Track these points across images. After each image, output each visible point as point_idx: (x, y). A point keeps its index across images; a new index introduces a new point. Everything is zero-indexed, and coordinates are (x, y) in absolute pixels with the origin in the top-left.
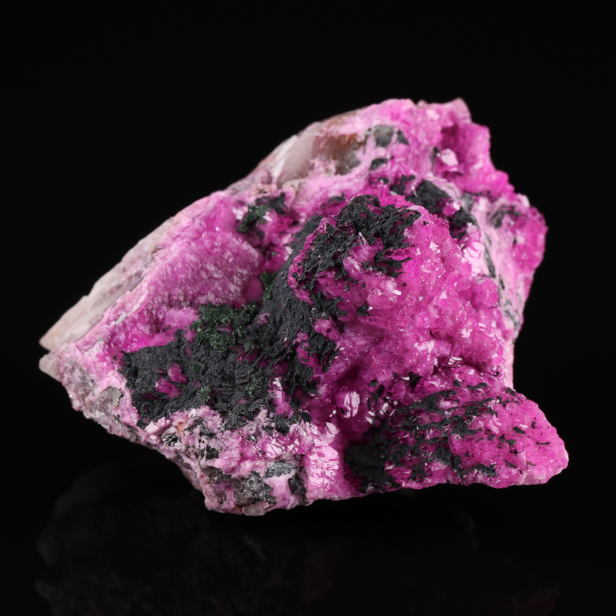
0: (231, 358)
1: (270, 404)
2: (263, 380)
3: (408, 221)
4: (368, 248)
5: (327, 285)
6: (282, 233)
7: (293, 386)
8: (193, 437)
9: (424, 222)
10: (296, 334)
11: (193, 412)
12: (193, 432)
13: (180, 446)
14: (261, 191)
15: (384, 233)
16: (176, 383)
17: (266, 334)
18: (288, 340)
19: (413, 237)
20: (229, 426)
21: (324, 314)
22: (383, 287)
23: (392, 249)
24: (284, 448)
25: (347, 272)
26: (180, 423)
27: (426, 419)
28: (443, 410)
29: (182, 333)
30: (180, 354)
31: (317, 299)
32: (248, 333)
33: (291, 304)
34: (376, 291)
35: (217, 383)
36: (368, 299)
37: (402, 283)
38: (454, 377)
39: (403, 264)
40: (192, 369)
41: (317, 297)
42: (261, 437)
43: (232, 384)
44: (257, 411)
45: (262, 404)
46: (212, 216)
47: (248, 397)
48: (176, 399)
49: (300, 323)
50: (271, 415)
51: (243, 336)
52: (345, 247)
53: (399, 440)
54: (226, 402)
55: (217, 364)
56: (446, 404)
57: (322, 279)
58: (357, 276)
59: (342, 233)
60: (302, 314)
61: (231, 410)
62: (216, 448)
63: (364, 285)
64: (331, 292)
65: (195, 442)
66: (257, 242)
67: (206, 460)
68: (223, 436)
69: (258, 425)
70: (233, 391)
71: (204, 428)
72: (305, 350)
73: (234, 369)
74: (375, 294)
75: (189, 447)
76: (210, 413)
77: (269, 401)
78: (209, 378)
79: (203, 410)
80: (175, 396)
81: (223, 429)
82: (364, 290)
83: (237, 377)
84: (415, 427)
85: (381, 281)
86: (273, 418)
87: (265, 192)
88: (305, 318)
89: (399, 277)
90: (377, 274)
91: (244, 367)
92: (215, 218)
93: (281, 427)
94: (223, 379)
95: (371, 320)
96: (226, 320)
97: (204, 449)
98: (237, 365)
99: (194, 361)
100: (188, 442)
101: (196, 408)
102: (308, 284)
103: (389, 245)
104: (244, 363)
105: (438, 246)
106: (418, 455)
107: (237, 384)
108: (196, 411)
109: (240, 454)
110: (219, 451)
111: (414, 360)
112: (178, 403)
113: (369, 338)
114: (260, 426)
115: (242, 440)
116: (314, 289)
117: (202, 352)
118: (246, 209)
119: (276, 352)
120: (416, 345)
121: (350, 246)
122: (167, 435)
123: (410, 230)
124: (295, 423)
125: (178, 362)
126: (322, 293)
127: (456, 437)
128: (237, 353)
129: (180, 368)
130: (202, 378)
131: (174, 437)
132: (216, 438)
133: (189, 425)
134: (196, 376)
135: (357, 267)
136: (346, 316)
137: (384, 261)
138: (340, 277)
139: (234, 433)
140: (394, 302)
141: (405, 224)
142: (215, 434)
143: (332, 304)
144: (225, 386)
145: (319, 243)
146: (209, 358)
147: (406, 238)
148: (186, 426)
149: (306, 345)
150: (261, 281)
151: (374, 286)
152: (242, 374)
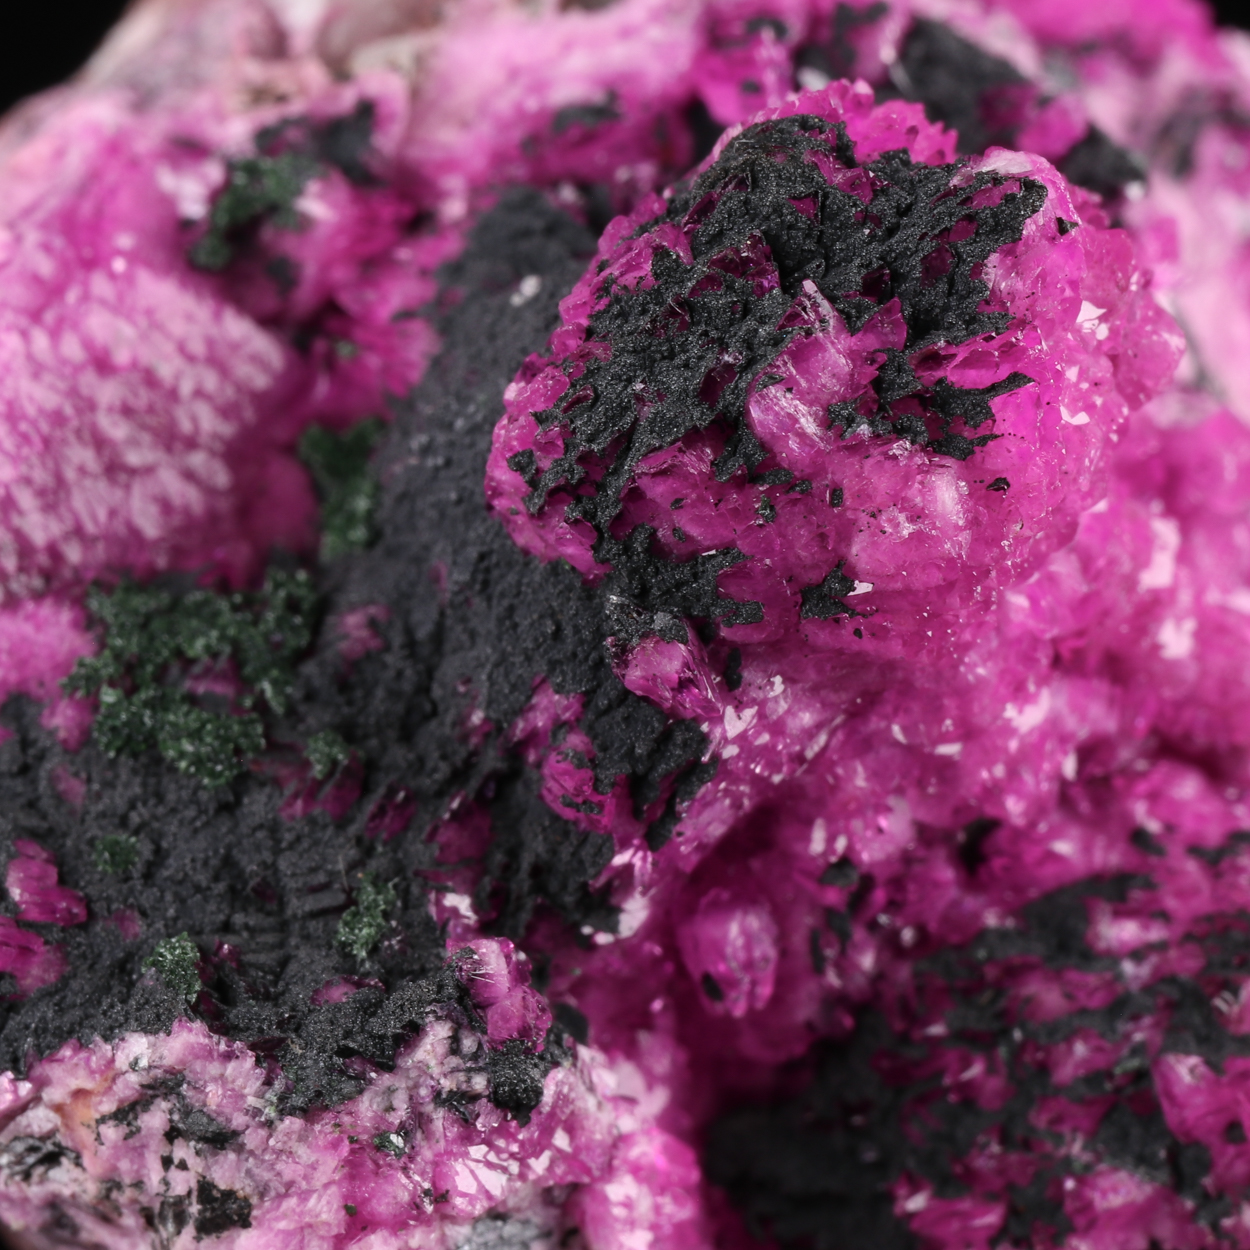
0: (257, 805)
1: (460, 1000)
2: (404, 893)
3: (997, 224)
4: (845, 342)
5: (678, 503)
6: (373, 265)
7: (519, 908)
8: (135, 1149)
9: (1060, 221)
10: (529, 698)
11: (137, 1047)
12: (139, 1130)
13: (75, 1180)
14: (260, 95)
15: (897, 277)
16: (44, 927)
17: (380, 693)
18: (486, 720)
19: (1019, 285)
20: (298, 1100)
21: (661, 620)
22: (918, 500)
23: (942, 343)
24: (514, 1167)
25: (763, 446)
26: (79, 1094)
27: (1048, 996)
28: (1113, 956)
29: (31, 711)
30: (38, 798)
31: (630, 558)
32: (310, 696)
33: (488, 570)
34: (890, 521)
35: (213, 912)
36: (855, 549)
37: (989, 479)
38: (1127, 817)
39: (996, 403)
40: (102, 861)
41: (627, 550)
42: (428, 1135)
43: (269, 914)
44: (413, 1033)
45: (430, 1003)
46: (86, 209)
47: (353, 971)
48: (50, 994)
49: (546, 652)
50: (468, 1044)
51: (291, 711)
52: (748, 344)
53: (947, 1090)
54: (267, 997)
55: (201, 836)
56: (1121, 932)
57: (658, 480)
58: (807, 461)
59: (730, 288)
60: (553, 615)
61: (297, 1030)
62: (237, 1186)
63: (837, 492)
64: (694, 532)
65: (143, 1166)
66: (270, 302)
67: (198, 1239)
68: (272, 1142)
69: (416, 1086)
70: (281, 945)
71: (187, 1112)
72: (580, 766)
73: (277, 851)
74: (889, 530)
75: (118, 1186)
76: (210, 1052)
77: (458, 986)
78: (176, 895)
79: (185, 1040)
80: (43, 981)
81: (270, 1112)
82: (836, 516)
83: (292, 884)
84: (1006, 1033)
85: (907, 479)
86: (475, 1057)
87: (282, 99)
88: (568, 631)
89: (978, 457)
90: (896, 449)
91: (316, 843)
92: (99, 215)
93: (513, 1092)
94: (235, 897)
95: (858, 633)
96: (208, 648)
97: (189, 1193)
98: (288, 837)
99: (101, 828)
100: (115, 1169)
101: (146, 1031)
102: (591, 498)
103: (922, 325)
104: (312, 822)
105: (1101, 311)
106: (1027, 1145)
107: (295, 916)
108: (152, 1046)
109: (346, 1208)
110: (254, 1200)
111: (999, 771)
112: (61, 1010)
113: (833, 697)
114: (423, 1092)
115: (352, 1152)
116: (618, 521)
117: (127, 785)
118: (214, 172)
119: (435, 770)
120: (1010, 712)
121: (776, 342)
122: (16, 1138)
123: (1009, 262)
124: (556, 1064)
125: (35, 835)
126: (653, 535)
127: (1185, 1069)
128: (277, 783)
129: (48, 861)
130: (147, 898)
131: (49, 1147)
132: (240, 1149)
133: (121, 1101)
134: (120, 891)
135: (810, 426)
136: (755, 621)
137: (918, 397)
138: (736, 467)
139: (317, 1127)
140: (960, 556)
141: (987, 234)
142: (236, 1134)
143: (696, 577)
144: (247, 927)
145: (627, 328)
146: (161, 810)
147: (993, 291)
148: (108, 1106)
149: (575, 741)
150: (306, 466)
151: (879, 500)
152: (313, 870)
